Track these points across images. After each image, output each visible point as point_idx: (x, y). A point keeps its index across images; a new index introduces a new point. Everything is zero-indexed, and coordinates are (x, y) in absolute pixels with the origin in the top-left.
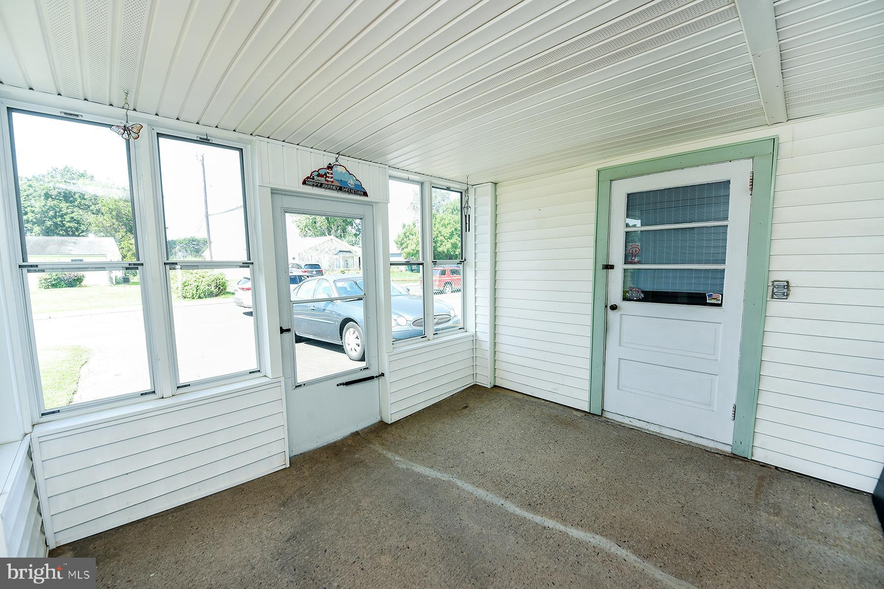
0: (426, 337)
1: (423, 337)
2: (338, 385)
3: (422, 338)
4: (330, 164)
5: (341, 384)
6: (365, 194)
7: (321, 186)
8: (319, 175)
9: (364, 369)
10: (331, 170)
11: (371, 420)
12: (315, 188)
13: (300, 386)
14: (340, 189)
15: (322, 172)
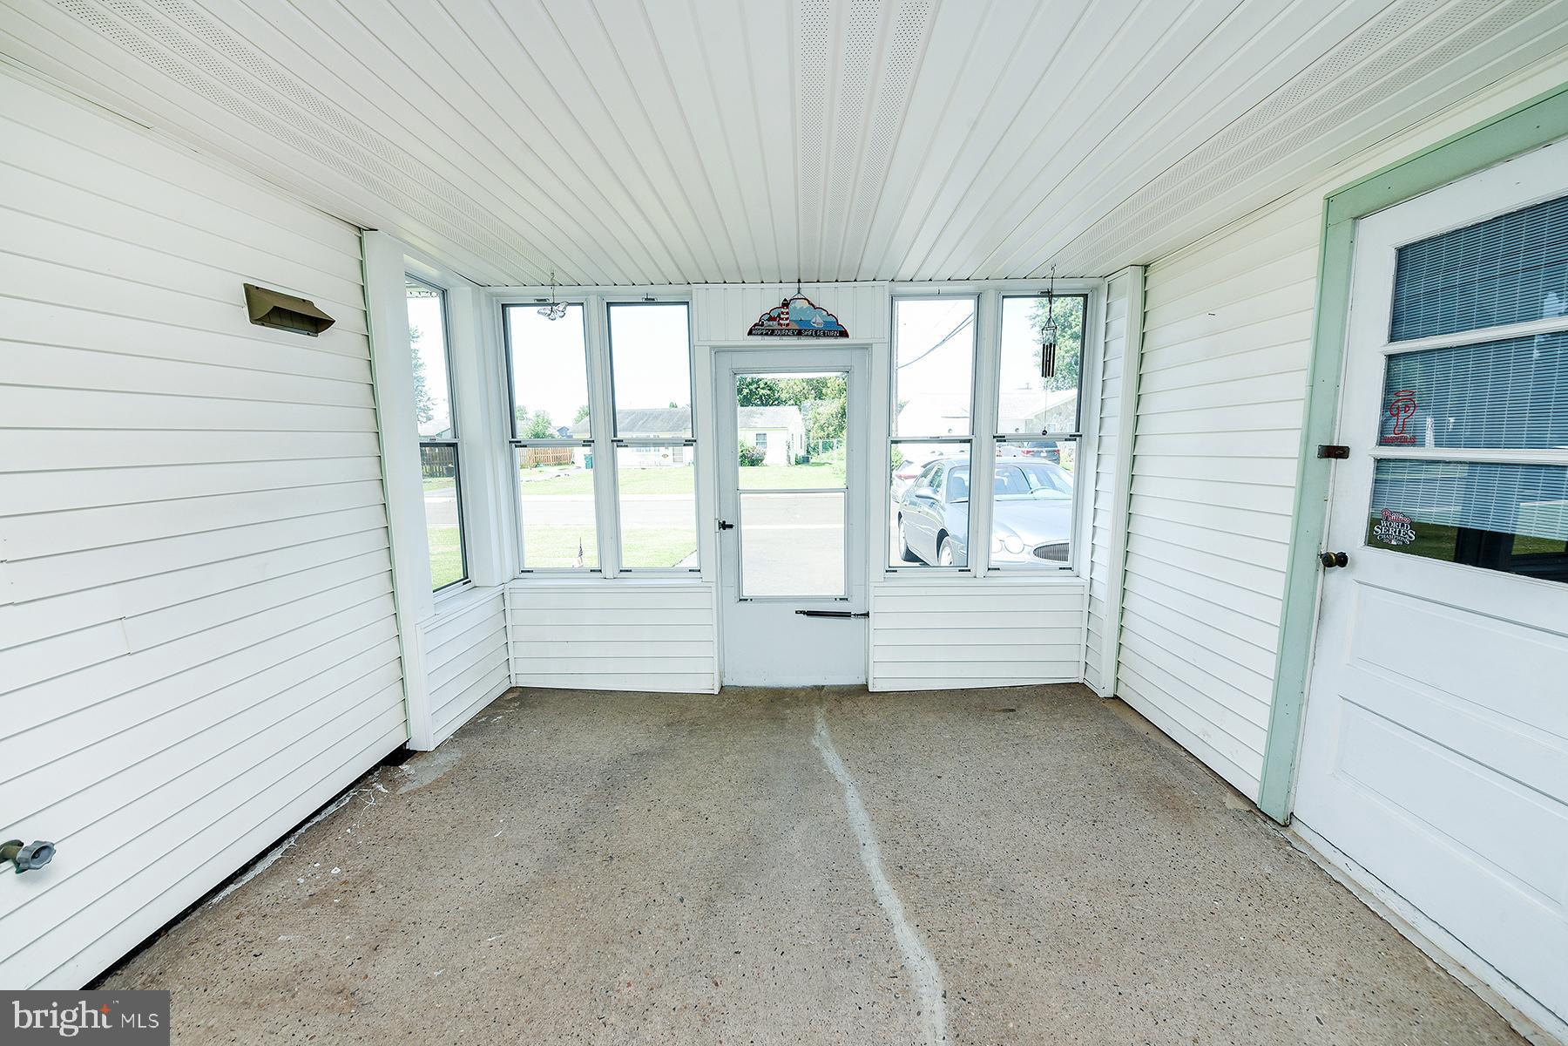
0: (969, 571)
1: (963, 571)
2: (796, 612)
3: (960, 571)
4: (785, 300)
5: (801, 612)
6: (844, 334)
7: (772, 333)
8: (771, 319)
9: (841, 599)
10: (788, 308)
11: (846, 677)
12: (766, 337)
13: (747, 600)
14: (800, 333)
15: (775, 314)
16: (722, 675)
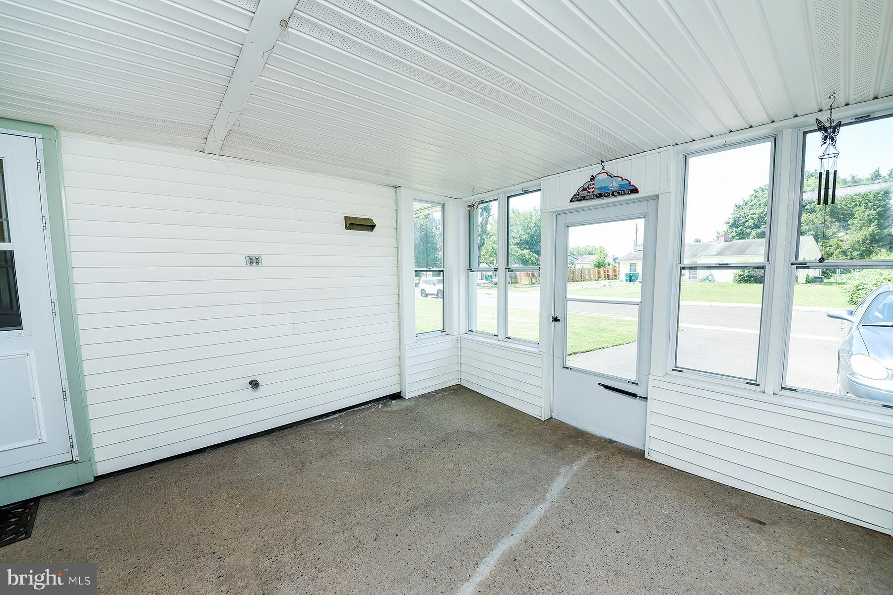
0: (759, 385)
1: (751, 384)
2: (599, 384)
3: (747, 383)
4: (592, 176)
5: (602, 385)
6: (635, 191)
7: (584, 198)
8: (584, 190)
9: (632, 383)
10: (594, 181)
13: (568, 368)
14: (601, 196)
15: (586, 186)
16: (552, 411)
